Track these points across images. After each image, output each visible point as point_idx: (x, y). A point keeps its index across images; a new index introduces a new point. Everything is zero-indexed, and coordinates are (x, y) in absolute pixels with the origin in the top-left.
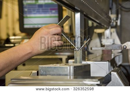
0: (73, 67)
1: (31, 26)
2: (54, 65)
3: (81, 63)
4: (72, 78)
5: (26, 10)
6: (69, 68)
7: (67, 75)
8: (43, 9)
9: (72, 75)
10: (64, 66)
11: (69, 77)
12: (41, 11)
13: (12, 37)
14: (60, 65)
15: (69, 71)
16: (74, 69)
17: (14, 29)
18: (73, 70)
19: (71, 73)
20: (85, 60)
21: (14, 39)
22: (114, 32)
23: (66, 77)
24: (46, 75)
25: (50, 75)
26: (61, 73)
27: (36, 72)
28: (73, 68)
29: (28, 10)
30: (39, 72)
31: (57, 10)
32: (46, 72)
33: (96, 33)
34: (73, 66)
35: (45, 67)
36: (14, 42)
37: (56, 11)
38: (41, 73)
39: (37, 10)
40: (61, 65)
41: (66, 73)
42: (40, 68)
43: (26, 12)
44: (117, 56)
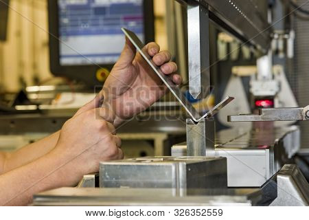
0: (183, 165)
1: (78, 61)
2: (138, 159)
3: (203, 153)
4: (181, 194)
5: (65, 21)
6: (173, 168)
7: (168, 186)
8: (105, 19)
9: (181, 184)
10: (161, 164)
11: (174, 190)
12: (101, 22)
13: (31, 89)
14: (152, 161)
15: (173, 177)
16: (187, 172)
17: (35, 66)
18: (185, 173)
19: (181, 181)
20: (212, 147)
21: (37, 93)
22: (279, 73)
23: (167, 190)
24: (117, 185)
25: (127, 184)
26: (155, 180)
27: (94, 176)
28: (183, 169)
29: (71, 20)
30: (100, 179)
31: (141, 21)
32: (116, 179)
33: (236, 75)
34: (185, 163)
35: (115, 165)
36: (37, 99)
37: (138, 24)
38: (106, 180)
39: (92, 20)
40: (154, 160)
41: (167, 181)
42: (103, 169)
43: (65, 25)
44: (289, 132)
